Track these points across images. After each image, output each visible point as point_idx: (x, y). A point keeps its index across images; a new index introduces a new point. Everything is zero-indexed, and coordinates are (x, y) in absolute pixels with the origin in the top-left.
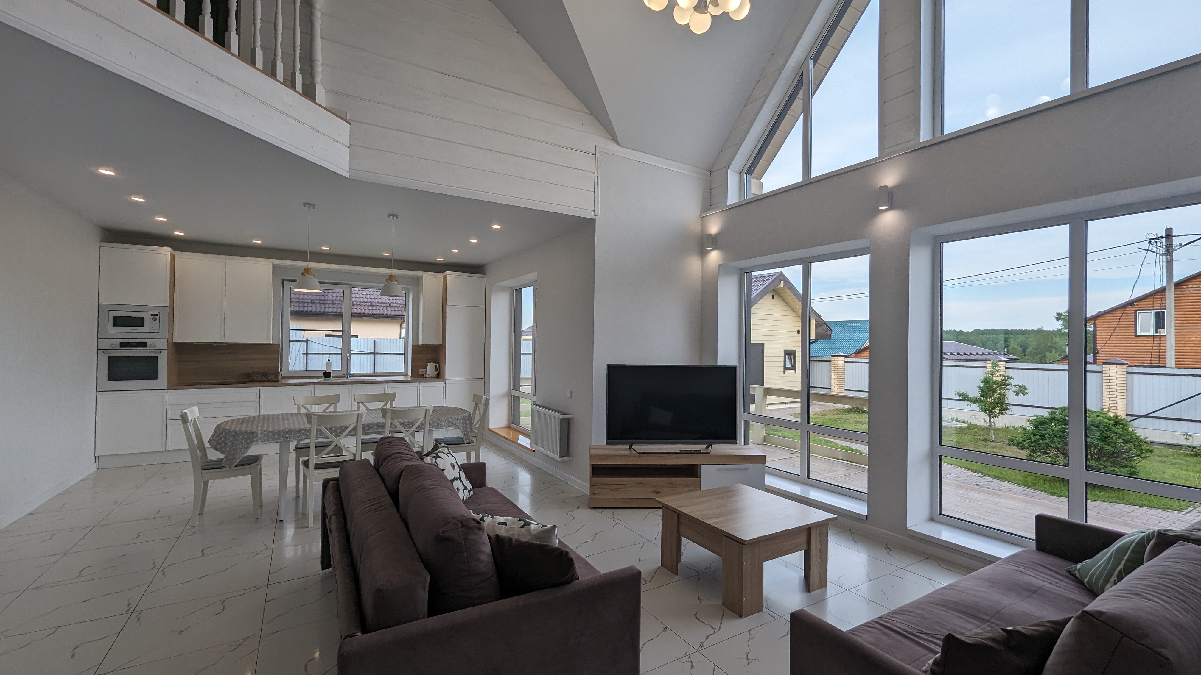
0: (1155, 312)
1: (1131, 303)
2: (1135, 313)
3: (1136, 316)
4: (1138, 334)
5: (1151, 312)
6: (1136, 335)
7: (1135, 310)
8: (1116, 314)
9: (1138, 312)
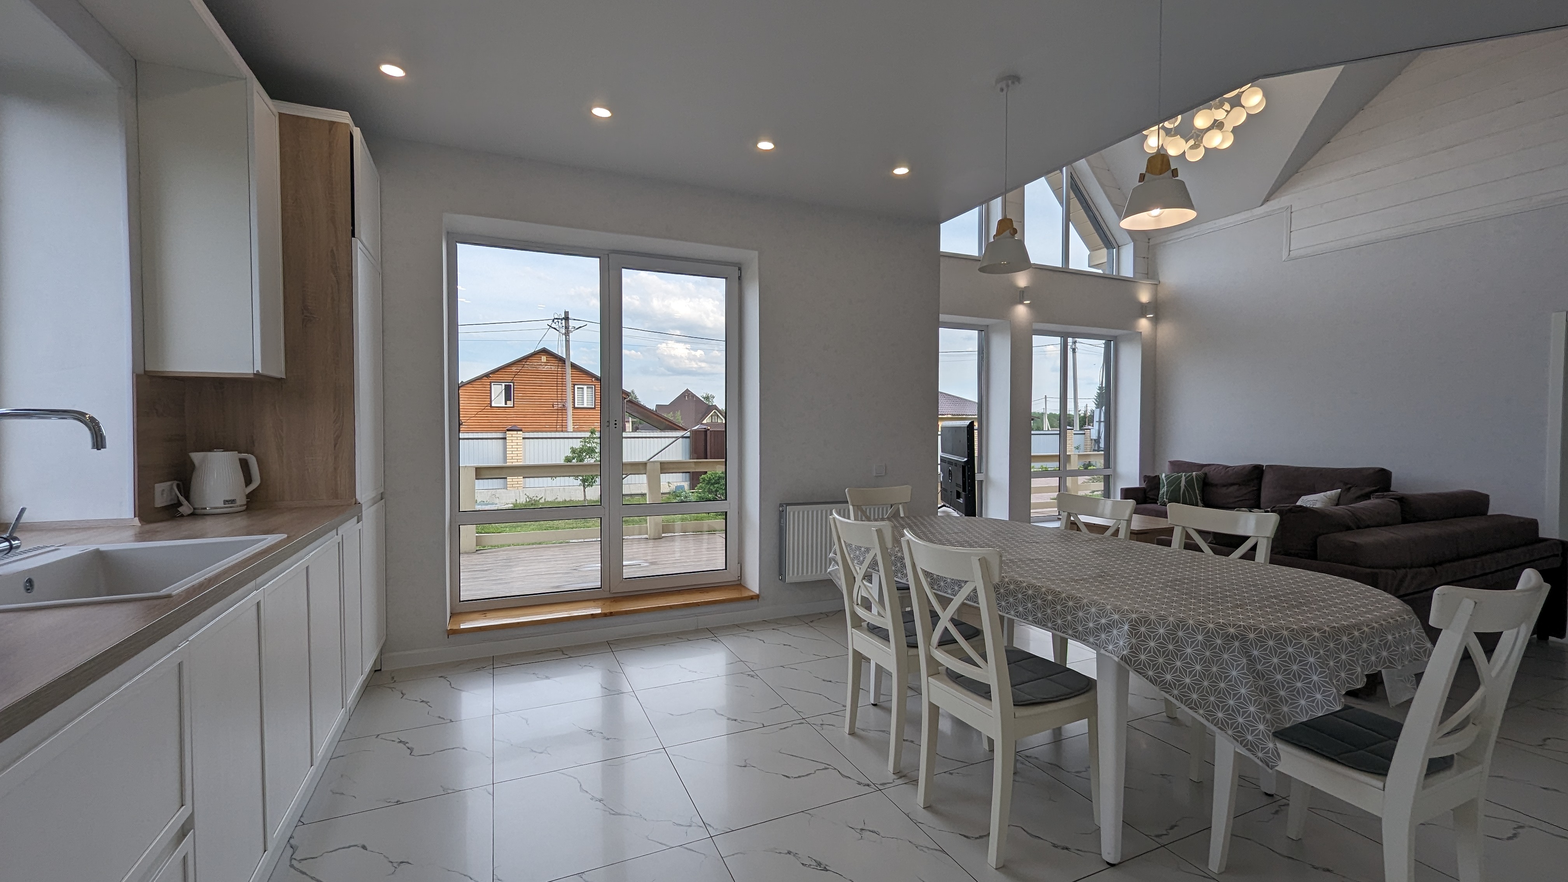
0: (505, 385)
1: (487, 375)
2: (490, 385)
3: (491, 388)
4: (493, 405)
5: (502, 385)
6: (491, 406)
7: (490, 382)
8: (475, 385)
9: (492, 384)
